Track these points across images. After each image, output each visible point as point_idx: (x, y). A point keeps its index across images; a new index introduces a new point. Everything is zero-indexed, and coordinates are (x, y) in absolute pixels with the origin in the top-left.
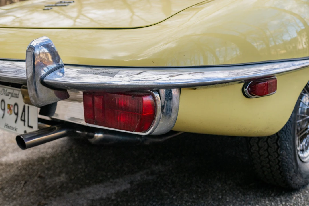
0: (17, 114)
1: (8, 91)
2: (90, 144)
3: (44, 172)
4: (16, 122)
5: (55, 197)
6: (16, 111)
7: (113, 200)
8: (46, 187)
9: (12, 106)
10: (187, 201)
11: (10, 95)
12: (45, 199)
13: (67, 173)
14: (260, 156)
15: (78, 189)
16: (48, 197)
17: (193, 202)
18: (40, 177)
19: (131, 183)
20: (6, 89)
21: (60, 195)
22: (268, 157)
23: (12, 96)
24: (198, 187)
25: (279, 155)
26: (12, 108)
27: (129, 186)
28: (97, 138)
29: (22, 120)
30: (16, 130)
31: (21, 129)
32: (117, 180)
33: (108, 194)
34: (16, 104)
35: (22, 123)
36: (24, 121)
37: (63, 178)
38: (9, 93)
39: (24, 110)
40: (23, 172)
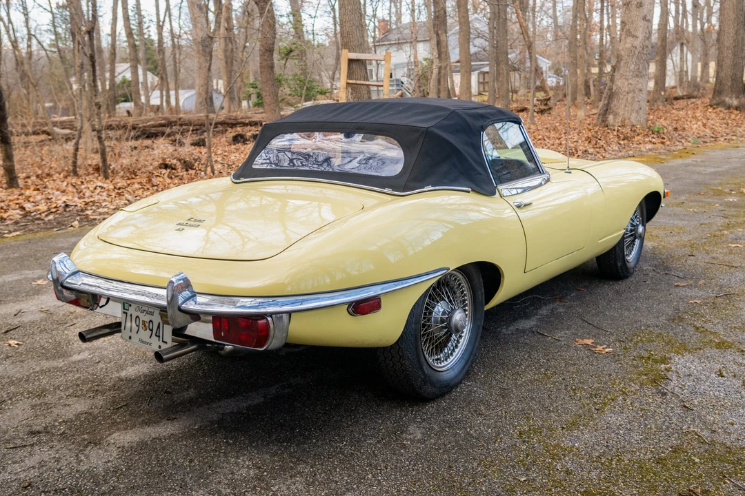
0: (152, 330)
1: (143, 309)
2: (221, 356)
3: (170, 387)
4: (150, 337)
5: (184, 412)
6: (151, 328)
7: (244, 414)
8: (174, 402)
9: (147, 322)
10: (319, 413)
11: (145, 312)
12: (174, 414)
13: (196, 388)
14: (387, 366)
15: (208, 404)
16: (177, 412)
17: (325, 413)
18: (166, 392)
19: (265, 397)
20: (140, 307)
21: (189, 410)
22: (393, 366)
23: (147, 313)
24: (334, 399)
25: (402, 365)
26: (147, 325)
27: (262, 400)
28: (227, 350)
29: (156, 336)
30: (150, 344)
31: (155, 344)
32: (251, 394)
33: (239, 408)
34: (151, 321)
35: (157, 338)
36: (159, 337)
37: (192, 393)
39: (159, 327)
40: (148, 387)
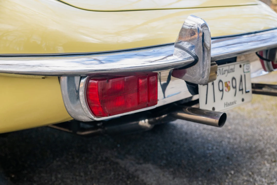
0: (235, 87)
1: (224, 70)
4: (235, 95)
9: (229, 82)
11: (226, 72)
20: (221, 69)
23: (228, 72)
26: (230, 84)
29: (240, 90)
34: (234, 78)
38: (225, 71)
39: (241, 80)
